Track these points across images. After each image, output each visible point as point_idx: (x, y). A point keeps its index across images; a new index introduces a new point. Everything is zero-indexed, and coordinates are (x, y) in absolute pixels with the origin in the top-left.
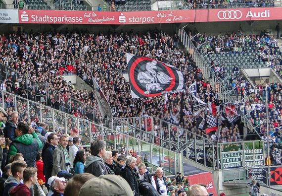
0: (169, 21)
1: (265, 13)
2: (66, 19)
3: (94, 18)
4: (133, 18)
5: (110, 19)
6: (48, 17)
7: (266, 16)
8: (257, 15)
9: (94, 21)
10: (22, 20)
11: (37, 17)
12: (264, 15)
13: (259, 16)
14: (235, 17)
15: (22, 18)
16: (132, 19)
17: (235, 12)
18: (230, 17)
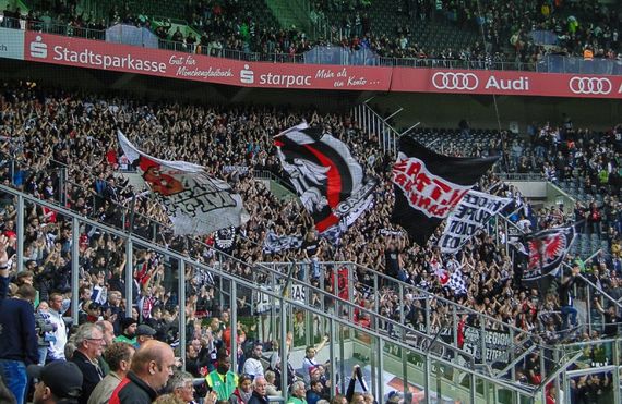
0: (338, 85)
1: (521, 82)
2: (130, 63)
3: (191, 68)
4: (270, 75)
5: (223, 74)
6: (91, 55)
7: (522, 88)
8: (506, 85)
9: (188, 73)
10: (32, 54)
11: (66, 51)
12: (518, 85)
13: (509, 87)
14: (466, 86)
15: (32, 49)
16: (266, 78)
17: (465, 76)
18: (456, 86)
